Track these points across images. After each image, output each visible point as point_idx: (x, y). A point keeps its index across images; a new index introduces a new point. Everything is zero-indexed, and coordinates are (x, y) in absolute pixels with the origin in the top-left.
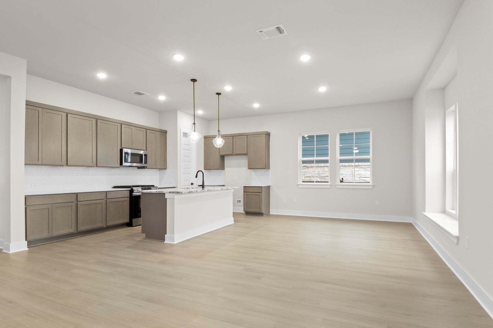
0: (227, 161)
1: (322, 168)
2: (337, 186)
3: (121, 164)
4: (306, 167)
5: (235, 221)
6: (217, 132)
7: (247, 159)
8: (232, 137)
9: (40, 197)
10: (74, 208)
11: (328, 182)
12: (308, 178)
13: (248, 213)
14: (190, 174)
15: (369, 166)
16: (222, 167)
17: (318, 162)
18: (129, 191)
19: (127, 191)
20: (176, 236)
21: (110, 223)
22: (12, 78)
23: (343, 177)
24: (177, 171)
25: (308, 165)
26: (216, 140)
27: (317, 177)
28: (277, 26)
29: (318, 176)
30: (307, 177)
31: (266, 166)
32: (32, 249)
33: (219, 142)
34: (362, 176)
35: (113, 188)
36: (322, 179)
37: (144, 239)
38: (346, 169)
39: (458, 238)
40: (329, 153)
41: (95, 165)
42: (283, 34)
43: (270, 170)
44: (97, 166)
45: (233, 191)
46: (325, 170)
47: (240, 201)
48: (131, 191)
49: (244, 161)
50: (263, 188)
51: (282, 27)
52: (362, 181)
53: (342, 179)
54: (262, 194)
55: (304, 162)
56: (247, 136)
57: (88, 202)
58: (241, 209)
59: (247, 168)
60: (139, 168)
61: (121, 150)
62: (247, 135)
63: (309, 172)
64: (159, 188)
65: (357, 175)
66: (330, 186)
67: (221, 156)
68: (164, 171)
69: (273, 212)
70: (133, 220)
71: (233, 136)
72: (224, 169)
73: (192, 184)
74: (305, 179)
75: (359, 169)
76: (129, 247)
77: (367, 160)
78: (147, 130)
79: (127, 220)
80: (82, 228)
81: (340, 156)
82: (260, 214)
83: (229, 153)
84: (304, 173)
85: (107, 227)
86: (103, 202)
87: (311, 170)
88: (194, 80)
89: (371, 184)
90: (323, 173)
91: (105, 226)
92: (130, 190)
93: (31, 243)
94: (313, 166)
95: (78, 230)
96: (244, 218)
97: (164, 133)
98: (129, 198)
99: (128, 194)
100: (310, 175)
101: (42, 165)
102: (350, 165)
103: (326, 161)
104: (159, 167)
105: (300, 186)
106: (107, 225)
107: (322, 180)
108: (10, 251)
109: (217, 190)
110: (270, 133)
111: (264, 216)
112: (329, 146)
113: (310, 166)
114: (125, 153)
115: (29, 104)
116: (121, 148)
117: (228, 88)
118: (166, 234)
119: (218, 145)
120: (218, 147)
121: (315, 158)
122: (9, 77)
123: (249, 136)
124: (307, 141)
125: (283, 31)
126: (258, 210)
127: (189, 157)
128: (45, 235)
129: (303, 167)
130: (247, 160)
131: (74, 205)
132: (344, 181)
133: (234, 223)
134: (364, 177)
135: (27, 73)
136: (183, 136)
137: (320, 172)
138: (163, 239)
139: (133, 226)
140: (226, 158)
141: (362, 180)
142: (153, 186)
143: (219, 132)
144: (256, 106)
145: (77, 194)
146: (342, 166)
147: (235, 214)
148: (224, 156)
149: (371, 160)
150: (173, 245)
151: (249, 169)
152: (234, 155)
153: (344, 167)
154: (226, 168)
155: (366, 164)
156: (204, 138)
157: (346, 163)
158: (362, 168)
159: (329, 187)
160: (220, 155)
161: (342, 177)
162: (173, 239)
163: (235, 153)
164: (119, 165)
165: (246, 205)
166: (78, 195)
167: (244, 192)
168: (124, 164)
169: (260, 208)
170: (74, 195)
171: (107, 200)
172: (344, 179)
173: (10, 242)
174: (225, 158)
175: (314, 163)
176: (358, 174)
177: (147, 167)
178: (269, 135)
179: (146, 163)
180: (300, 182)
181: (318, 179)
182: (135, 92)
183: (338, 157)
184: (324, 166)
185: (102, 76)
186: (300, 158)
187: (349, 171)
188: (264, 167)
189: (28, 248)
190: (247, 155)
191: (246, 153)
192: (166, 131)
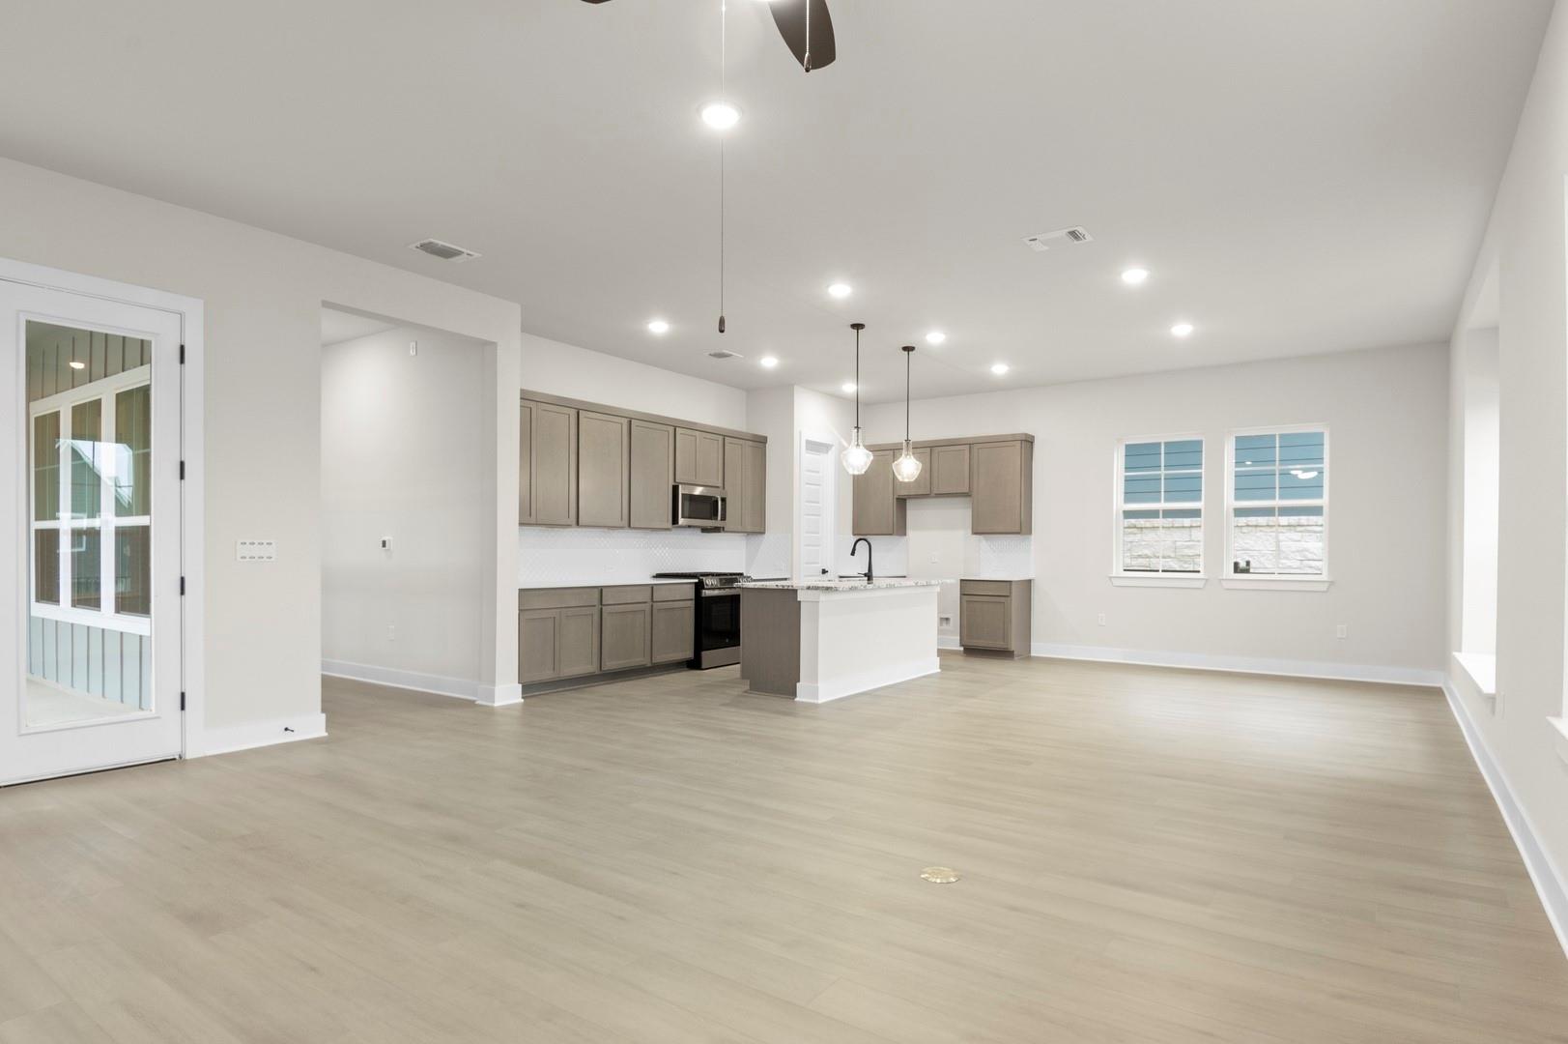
0: (913, 513)
1: (1187, 531)
2: (1224, 583)
3: (675, 521)
4: (1135, 527)
5: (941, 666)
7: (971, 505)
8: (929, 449)
9: (542, 592)
10: (596, 618)
11: (1199, 572)
12: (1140, 560)
13: (971, 651)
14: (818, 546)
15: (1322, 525)
16: (900, 529)
17: (1168, 514)
18: (693, 586)
19: (689, 586)
20: (821, 685)
21: (660, 658)
22: (499, 348)
23: (1250, 559)
24: (792, 538)
25: (1141, 522)
26: (901, 463)
27: (1169, 557)
28: (1072, 229)
29: (1173, 555)
30: (1140, 556)
31: (1021, 526)
32: (528, 700)
33: (908, 468)
34: (1310, 556)
35: (654, 577)
36: (1186, 562)
37: (746, 692)
38: (1258, 534)
39: (1491, 699)
40: (1203, 489)
41: (626, 524)
42: (1083, 241)
43: (1033, 536)
44: (629, 526)
45: (938, 589)
46: (1193, 538)
47: (947, 619)
48: (699, 587)
49: (960, 513)
50: (1014, 587)
51: (1080, 229)
52: (1310, 571)
53: (1248, 563)
54: (1011, 600)
55: (1128, 514)
56: (970, 448)
57: (623, 608)
58: (954, 644)
59: (970, 531)
60: (705, 530)
61: (675, 489)
62: (971, 444)
63: (1143, 543)
64: (755, 581)
65: (1293, 552)
66: (1204, 582)
67: (897, 499)
68: (761, 537)
69: (1038, 649)
70: (703, 653)
71: (933, 446)
72: (905, 535)
73: (824, 572)
74: (1133, 563)
75: (1300, 534)
76: (723, 705)
77: (1317, 511)
78: (725, 437)
79: (689, 654)
80: (610, 665)
81: (1237, 498)
82: (1004, 654)
83: (922, 494)
84: (1129, 545)
85: (652, 666)
86: (647, 607)
87: (1150, 536)
88: (858, 327)
89: (1324, 577)
90: (1188, 547)
91: (649, 665)
92: (696, 583)
93: (529, 689)
94: (1156, 525)
95: (603, 669)
96: (961, 662)
97: (761, 442)
98: (692, 604)
99: (692, 595)
100: (1146, 552)
101: (537, 525)
102: (1271, 524)
103: (1196, 513)
104: (749, 529)
105: (1117, 582)
106: (653, 662)
107: (1186, 566)
108: (494, 702)
109: (907, 587)
110: (1033, 437)
111: (1016, 658)
112: (1203, 471)
113: (1148, 525)
114: (683, 495)
115: (526, 397)
116: (675, 485)
117: (935, 338)
118: (799, 681)
119: (905, 475)
120: (906, 480)
121: (1162, 505)
122: (494, 344)
123: (975, 447)
124: (1139, 455)
125: (1083, 236)
126: (999, 644)
127: (818, 502)
128: (548, 674)
129: (1129, 527)
130: (970, 511)
131: (595, 611)
132: (1251, 571)
133: (939, 670)
134: (1315, 557)
135: (522, 331)
136: (807, 449)
137: (1178, 544)
138: (794, 694)
139: (703, 667)
140: (910, 504)
141: (1311, 567)
142: (741, 574)
143: (907, 444)
144: (1000, 369)
145: (601, 589)
146: (1248, 526)
147: (941, 653)
148: (905, 500)
149: (1326, 510)
150: (816, 706)
151: (975, 533)
152: (932, 498)
153: (1254, 528)
154: (910, 532)
155: (1313, 519)
157: (1259, 518)
158: (1309, 531)
159: (1200, 584)
160: (896, 496)
161: (1247, 559)
162: (815, 694)
163: (936, 491)
164: (669, 524)
165: (967, 627)
166: (604, 590)
167: (963, 594)
168: (681, 521)
169: (1005, 636)
170: (596, 590)
171: (655, 604)
172: (1252, 564)
173: (493, 682)
174: (908, 504)
175: (1158, 517)
176: (1298, 551)
177: (725, 529)
178: (1032, 443)
179: (724, 518)
180: (1117, 570)
181: (1171, 563)
182: (712, 352)
183: (1230, 501)
184: (1191, 527)
185: (659, 327)
186: (1119, 504)
187: (1268, 540)
188: (1017, 529)
189: (523, 698)
190: (970, 496)
191: (966, 490)
192: (766, 438)
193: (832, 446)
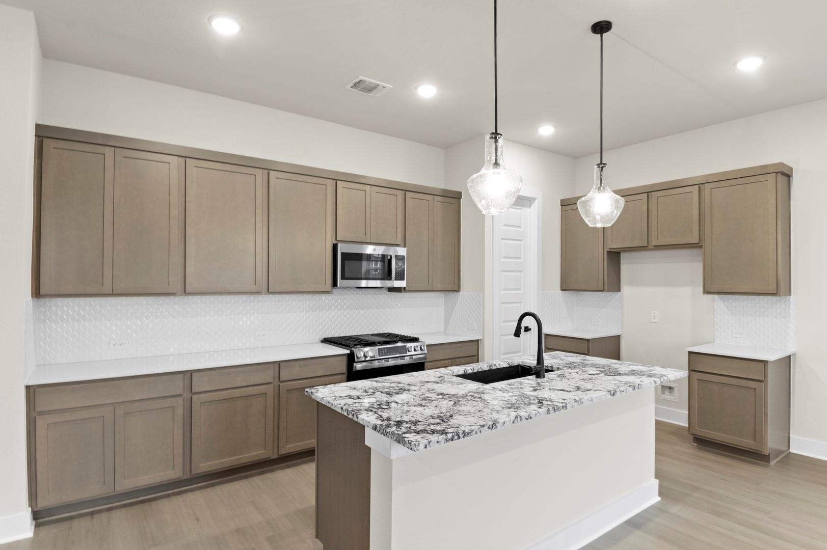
0: (627, 267)
3: (335, 284)
6: (596, 170)
7: (701, 258)
8: (646, 195)
10: (181, 411)
13: (706, 441)
14: (519, 302)
16: (613, 284)
18: (345, 358)
19: (339, 358)
21: (289, 448)
24: (484, 296)
26: (591, 199)
33: (602, 208)
41: (263, 288)
43: (793, 299)
44: (267, 290)
47: (670, 388)
49: (689, 267)
50: (770, 366)
54: (766, 387)
56: (699, 187)
57: (225, 394)
59: (701, 290)
61: (335, 247)
62: (701, 183)
67: (609, 252)
68: (452, 296)
71: (649, 192)
72: (620, 290)
78: (407, 193)
80: (204, 466)
82: (757, 457)
83: (636, 244)
85: (278, 458)
86: (269, 389)
91: (275, 457)
92: (348, 354)
95: (193, 473)
97: (454, 197)
101: (113, 294)
104: (439, 287)
106: (280, 454)
110: (791, 169)
111: (771, 463)
114: (343, 254)
116: (335, 242)
119: (598, 217)
120: (599, 225)
126: (747, 443)
127: (519, 258)
128: (94, 490)
130: (701, 265)
133: (659, 499)
140: (623, 256)
143: (602, 170)
144: (750, 65)
148: (618, 253)
151: (707, 292)
152: (651, 250)
154: (624, 288)
156: (562, 206)
160: (606, 250)
163: (655, 243)
164: (329, 287)
165: (698, 411)
167: (691, 370)
168: (341, 283)
169: (758, 432)
171: (282, 384)
177: (406, 289)
178: (789, 176)
179: (400, 277)
190: (701, 247)
191: (695, 240)
192: (460, 193)
193: (534, 199)
